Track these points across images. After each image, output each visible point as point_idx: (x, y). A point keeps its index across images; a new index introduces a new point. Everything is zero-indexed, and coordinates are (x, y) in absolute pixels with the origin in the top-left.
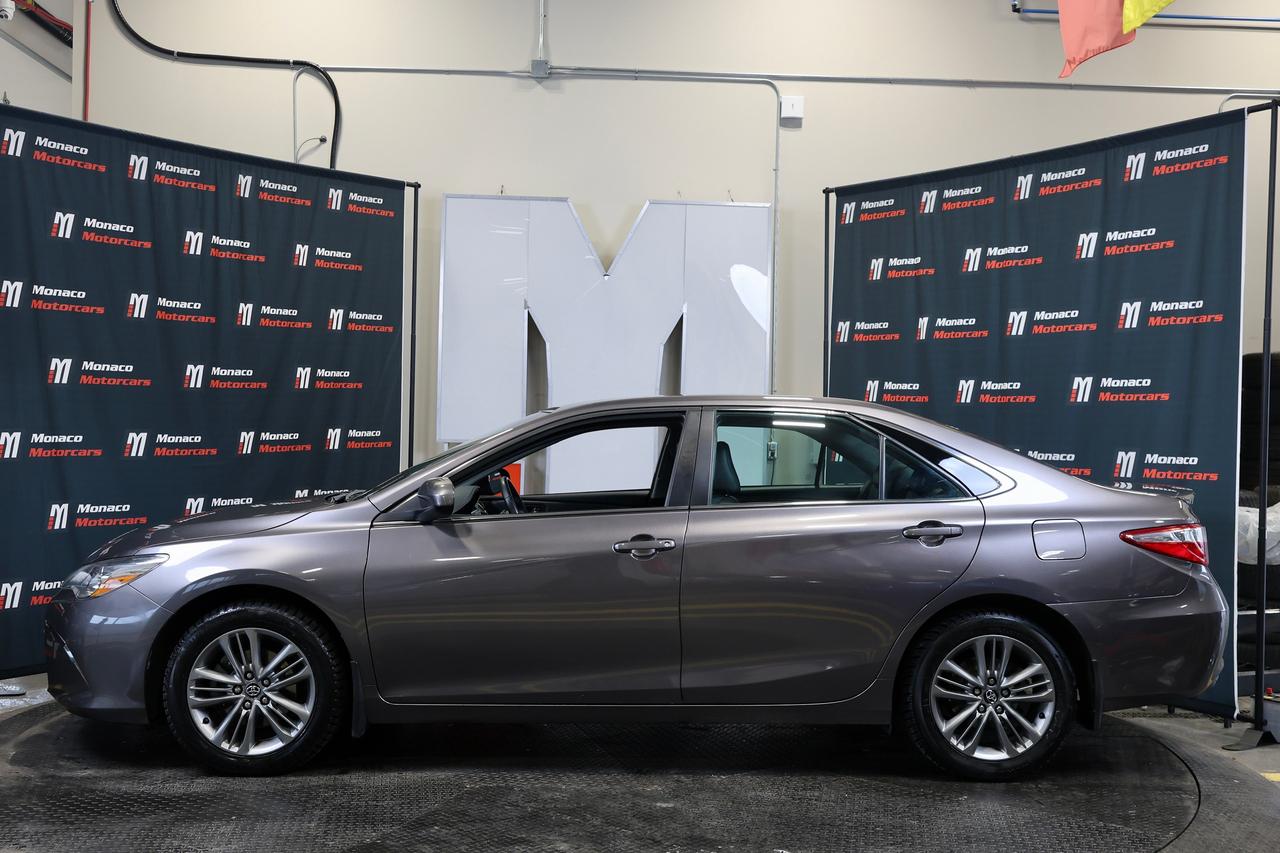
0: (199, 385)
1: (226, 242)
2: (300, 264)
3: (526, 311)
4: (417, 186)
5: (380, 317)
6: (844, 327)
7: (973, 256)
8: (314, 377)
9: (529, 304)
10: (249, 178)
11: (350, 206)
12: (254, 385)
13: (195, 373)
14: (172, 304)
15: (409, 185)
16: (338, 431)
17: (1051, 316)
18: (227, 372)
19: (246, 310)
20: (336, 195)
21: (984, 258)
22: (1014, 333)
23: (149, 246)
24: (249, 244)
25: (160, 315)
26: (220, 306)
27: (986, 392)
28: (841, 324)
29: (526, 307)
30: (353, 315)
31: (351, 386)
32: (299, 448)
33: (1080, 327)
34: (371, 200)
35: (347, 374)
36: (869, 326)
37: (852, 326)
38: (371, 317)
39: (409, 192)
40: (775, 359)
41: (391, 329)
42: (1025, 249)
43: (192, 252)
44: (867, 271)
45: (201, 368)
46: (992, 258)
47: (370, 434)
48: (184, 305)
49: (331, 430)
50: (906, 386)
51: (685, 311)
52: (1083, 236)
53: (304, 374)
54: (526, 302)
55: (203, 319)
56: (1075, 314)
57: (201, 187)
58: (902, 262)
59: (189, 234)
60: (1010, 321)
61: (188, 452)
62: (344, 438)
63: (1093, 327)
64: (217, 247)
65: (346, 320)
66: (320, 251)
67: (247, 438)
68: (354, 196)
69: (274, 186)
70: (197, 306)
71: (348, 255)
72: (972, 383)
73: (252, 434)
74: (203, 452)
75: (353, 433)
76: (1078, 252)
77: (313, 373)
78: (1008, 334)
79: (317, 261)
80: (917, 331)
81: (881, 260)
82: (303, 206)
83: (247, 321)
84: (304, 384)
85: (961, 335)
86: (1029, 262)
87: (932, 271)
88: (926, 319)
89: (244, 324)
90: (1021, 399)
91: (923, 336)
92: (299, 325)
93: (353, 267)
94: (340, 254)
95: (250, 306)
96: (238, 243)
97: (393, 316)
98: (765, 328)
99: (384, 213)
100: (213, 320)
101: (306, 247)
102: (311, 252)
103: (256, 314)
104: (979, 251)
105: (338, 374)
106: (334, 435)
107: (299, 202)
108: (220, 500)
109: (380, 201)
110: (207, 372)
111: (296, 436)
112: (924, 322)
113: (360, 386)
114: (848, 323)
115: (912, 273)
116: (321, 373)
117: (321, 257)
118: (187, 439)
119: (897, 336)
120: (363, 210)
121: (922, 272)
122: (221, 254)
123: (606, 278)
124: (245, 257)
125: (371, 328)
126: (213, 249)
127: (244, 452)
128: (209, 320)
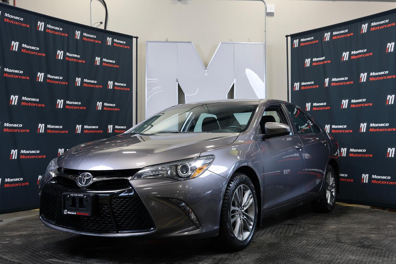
0: (62, 107)
1: (71, 55)
2: (97, 64)
3: (177, 83)
4: (137, 38)
5: (125, 85)
6: (297, 85)
8: (103, 106)
9: (178, 80)
10: (79, 32)
11: (114, 44)
12: (81, 108)
13: (60, 103)
14: (52, 77)
15: (135, 37)
16: (112, 126)
18: (71, 103)
19: (78, 80)
20: (109, 40)
23: (45, 55)
24: (79, 56)
25: (48, 81)
26: (69, 79)
30: (116, 84)
31: (116, 109)
32: (98, 132)
34: (122, 42)
35: (114, 105)
37: (300, 84)
38: (122, 85)
39: (134, 40)
41: (129, 89)
43: (59, 58)
45: (62, 101)
47: (122, 127)
48: (57, 78)
49: (109, 126)
53: (99, 104)
55: (63, 83)
57: (63, 34)
59: (58, 51)
61: (57, 132)
62: (114, 129)
64: (68, 56)
65: (114, 85)
66: (104, 60)
67: (79, 127)
68: (115, 40)
69: (88, 35)
70: (61, 78)
71: (114, 62)
73: (81, 126)
74: (63, 132)
75: (117, 127)
77: (103, 104)
79: (103, 63)
81: (309, 59)
82: (98, 43)
83: (79, 84)
84: (100, 108)
89: (78, 85)
92: (97, 86)
93: (116, 66)
94: (111, 61)
95: (80, 79)
96: (76, 56)
97: (130, 85)
99: (126, 47)
100: (67, 83)
101: (99, 58)
102: (101, 60)
103: (82, 82)
105: (111, 105)
107: (96, 41)
109: (125, 43)
110: (64, 102)
111: (97, 127)
113: (119, 110)
116: (106, 104)
117: (105, 62)
118: (57, 127)
120: (119, 45)
122: (70, 59)
123: (206, 70)
124: (78, 61)
125: (122, 89)
126: (67, 58)
127: (78, 132)
128: (65, 83)
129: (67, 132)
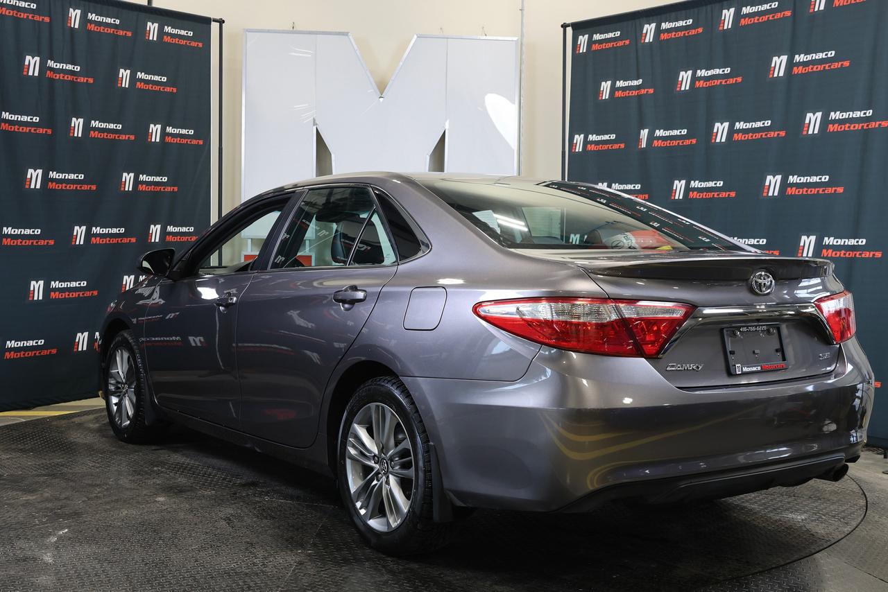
0: (38, 186)
1: (59, 66)
2: (123, 86)
3: (315, 128)
4: (221, 22)
5: (191, 132)
6: (579, 139)
7: (685, 77)
8: (137, 182)
9: (317, 122)
10: (78, 12)
11: (165, 37)
12: (85, 187)
13: (35, 177)
14: (14, 117)
15: (215, 21)
16: (159, 227)
18: (62, 176)
19: (78, 124)
20: (153, 28)
21: (694, 79)
22: (718, 141)
24: (79, 68)
26: (55, 121)
27: (694, 189)
28: (577, 136)
29: (315, 124)
30: (169, 130)
31: (169, 189)
32: (125, 240)
33: (772, 134)
34: (183, 33)
35: (165, 179)
36: (599, 138)
37: (586, 138)
38: (184, 131)
39: (215, 27)
40: (522, 167)
41: (201, 142)
42: (728, 70)
43: (31, 73)
44: (598, 92)
45: (40, 172)
46: (701, 78)
47: (184, 229)
48: (25, 118)
49: (152, 226)
50: (630, 187)
51: (447, 127)
52: (775, 59)
53: (128, 178)
54: (314, 120)
55: (41, 131)
56: (768, 123)
57: (37, 18)
58: (627, 84)
59: (28, 58)
60: (715, 130)
61: (28, 243)
62: (164, 233)
63: (783, 134)
64: (51, 69)
65: (164, 134)
66: (140, 75)
67: (80, 231)
68: (168, 29)
69: (100, 19)
70: (36, 119)
71: (164, 79)
72: (683, 182)
73: (84, 228)
74: (42, 243)
75: (170, 229)
76: (772, 72)
77: (136, 178)
78: (713, 141)
79: (138, 83)
80: (638, 140)
81: (609, 83)
82: (125, 36)
83: (78, 133)
84: (129, 187)
85: (675, 143)
86: (731, 81)
87: (651, 91)
88: (646, 131)
89: (76, 135)
90: (724, 195)
91: (644, 145)
92: (123, 137)
93: (168, 89)
94: (157, 78)
95: (81, 121)
96: (70, 67)
97: (203, 132)
98: (513, 146)
99: (194, 44)
100: (49, 132)
101: (128, 71)
102: (133, 76)
103: (87, 127)
104: (690, 73)
105: (158, 179)
106: (155, 230)
107: (121, 33)
108: (57, 282)
109: (191, 34)
110: (45, 175)
111: (122, 230)
112: (644, 133)
113: (176, 189)
114: (582, 136)
115: (635, 93)
116: (143, 178)
117: (142, 80)
118: (28, 232)
119: (622, 146)
120: (176, 41)
121: (643, 91)
122: (56, 76)
123: (381, 99)
124: (76, 79)
125: (184, 141)
126: (48, 72)
127: (77, 243)
128: (46, 131)
129: (52, 242)
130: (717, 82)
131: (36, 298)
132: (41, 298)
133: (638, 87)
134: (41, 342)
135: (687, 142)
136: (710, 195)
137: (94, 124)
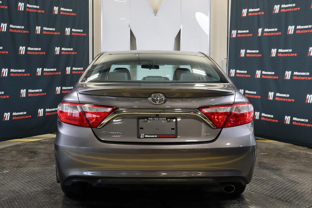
0: (24, 53)
1: (31, 6)
2: (55, 13)
3: (129, 28)
5: (82, 31)
6: (234, 32)
7: (277, 8)
8: (61, 51)
9: (130, 26)
12: (41, 53)
13: (22, 49)
14: (14, 27)
16: (70, 68)
17: (302, 27)
18: (32, 49)
19: (38, 28)
21: (281, 8)
22: (290, 33)
23: (7, 8)
24: (39, 7)
25: (11, 30)
26: (30, 28)
27: (280, 53)
28: (233, 31)
29: (129, 27)
30: (73, 30)
31: (73, 53)
32: (57, 73)
35: (72, 49)
36: (242, 32)
37: (237, 32)
38: (79, 31)
40: (211, 43)
41: (85, 35)
42: (294, 5)
43: (21, 10)
44: (241, 13)
45: (24, 47)
46: (283, 8)
47: (79, 69)
48: (18, 27)
49: (67, 68)
50: (254, 51)
51: (181, 27)
53: (57, 49)
54: (129, 25)
55: (24, 32)
56: (310, 26)
58: (253, 10)
59: (20, 3)
60: (289, 29)
61: (20, 75)
62: (72, 70)
64: (28, 8)
65: (71, 32)
66: (62, 9)
67: (39, 70)
70: (23, 27)
71: (71, 10)
72: (276, 50)
73: (41, 69)
74: (25, 75)
75: (74, 69)
77: (61, 49)
78: (288, 33)
80: (258, 33)
81: (246, 10)
83: (39, 32)
84: (58, 53)
85: (272, 34)
86: (295, 9)
87: (263, 13)
89: (38, 33)
90: (292, 55)
91: (260, 35)
92: (56, 33)
93: (73, 14)
94: (68, 10)
95: (40, 27)
96: (35, 7)
97: (86, 30)
98: (207, 34)
100: (28, 32)
101: (57, 8)
102: (59, 9)
103: (42, 30)
104: (279, 6)
105: (69, 49)
106: (68, 69)
108: (31, 90)
110: (26, 49)
111: (55, 70)
112: (260, 30)
113: (76, 53)
115: (256, 14)
116: (63, 49)
117: (62, 11)
118: (20, 71)
119: (251, 35)
121: (260, 13)
122: (30, 10)
123: (155, 17)
124: (38, 11)
125: (79, 34)
126: (27, 9)
127: (38, 75)
128: (27, 32)
129: (29, 75)
130: (290, 10)
131: (23, 96)
132: (25, 96)
133: (258, 12)
134: (25, 113)
135: (277, 34)
136: (286, 55)
137: (45, 28)
